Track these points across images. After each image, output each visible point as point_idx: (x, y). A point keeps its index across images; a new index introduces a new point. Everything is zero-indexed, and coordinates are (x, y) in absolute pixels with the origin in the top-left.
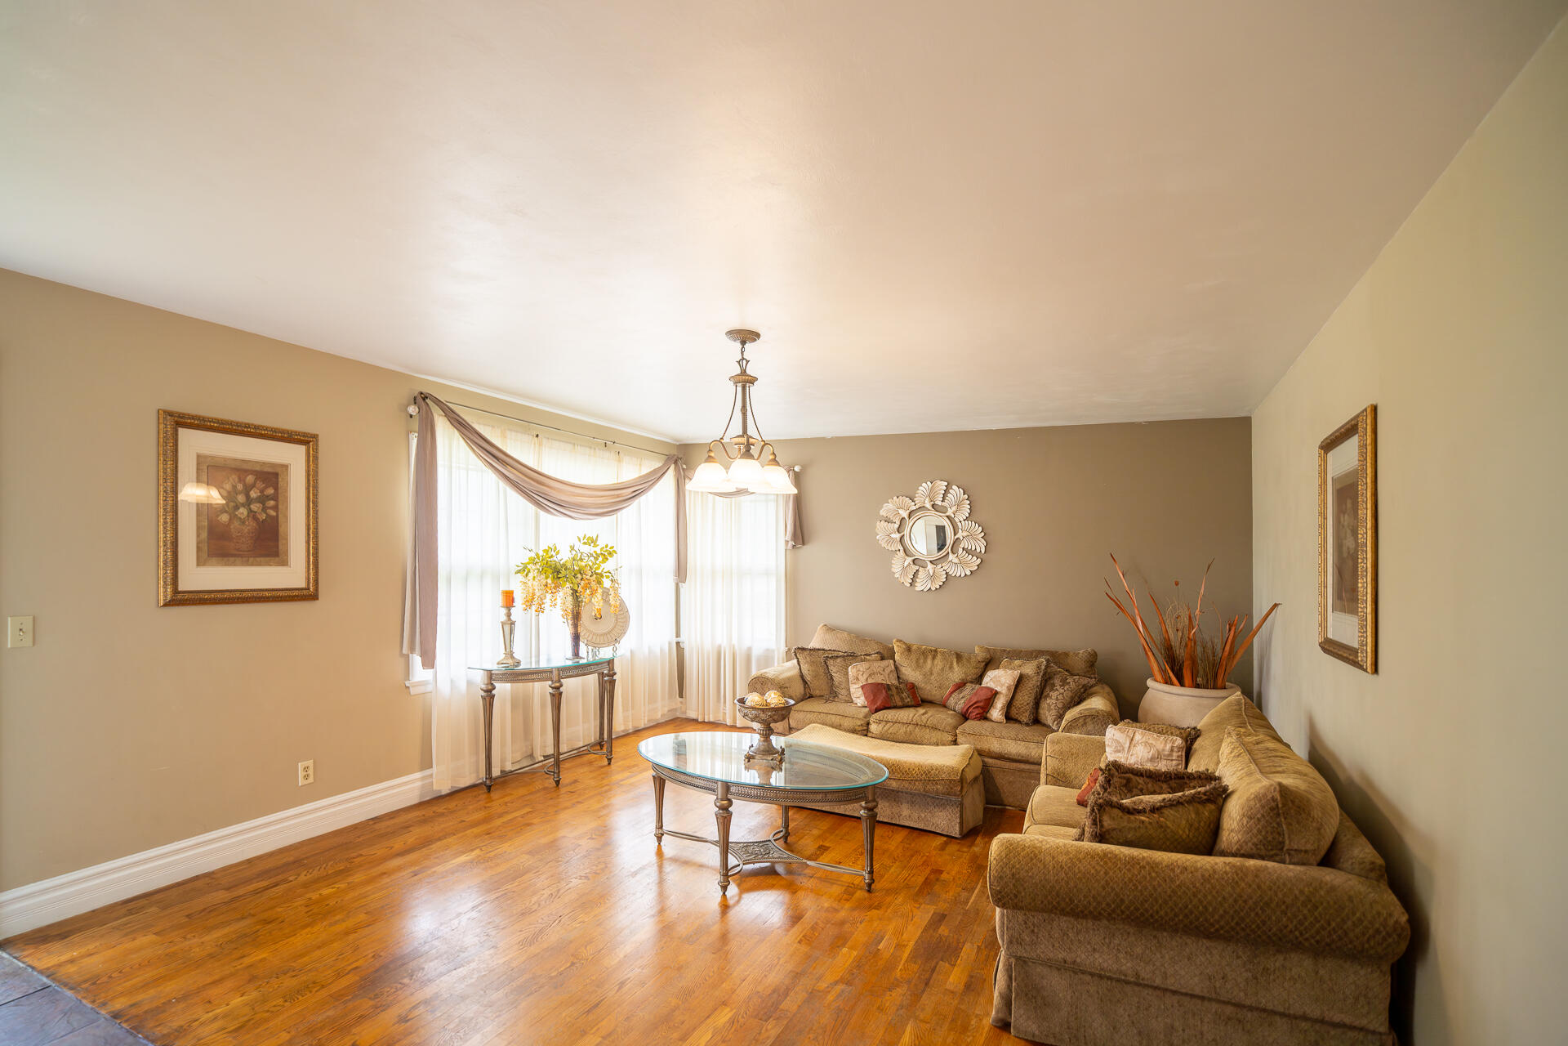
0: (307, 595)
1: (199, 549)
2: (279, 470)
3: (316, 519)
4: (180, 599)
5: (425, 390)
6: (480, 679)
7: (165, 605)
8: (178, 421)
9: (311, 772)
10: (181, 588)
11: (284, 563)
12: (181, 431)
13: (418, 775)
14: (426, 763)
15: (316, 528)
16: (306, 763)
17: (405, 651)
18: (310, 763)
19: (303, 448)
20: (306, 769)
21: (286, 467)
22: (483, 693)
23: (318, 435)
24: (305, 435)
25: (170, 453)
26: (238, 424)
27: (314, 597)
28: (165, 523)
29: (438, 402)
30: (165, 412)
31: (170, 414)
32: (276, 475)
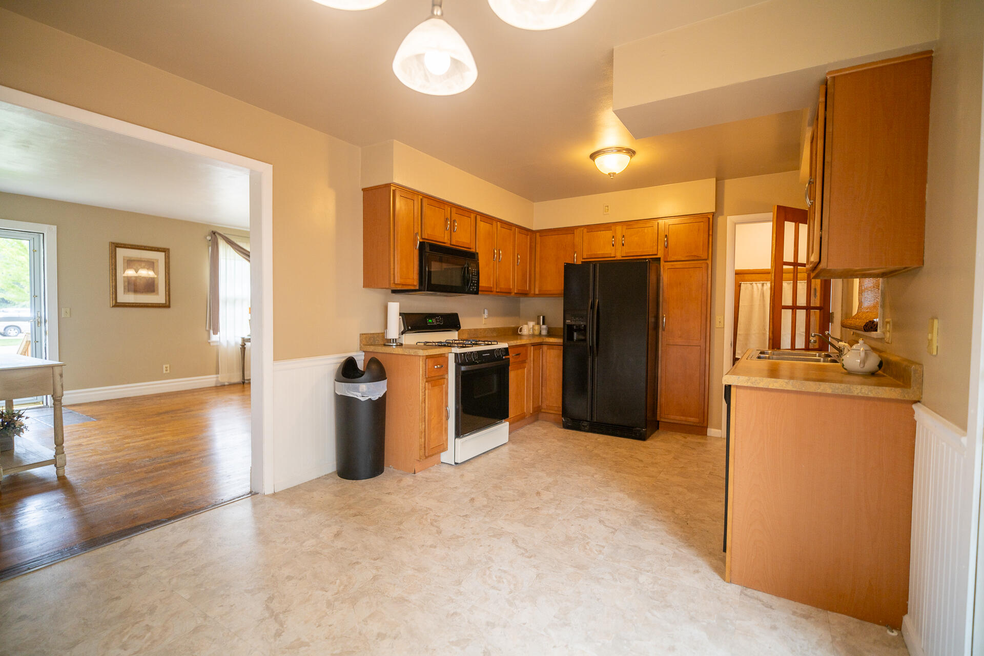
0: (167, 306)
1: (124, 289)
2: (155, 261)
3: (169, 280)
4: (117, 305)
5: (214, 230)
6: (240, 342)
7: (113, 307)
8: (116, 246)
9: (168, 369)
10: (118, 301)
11: (157, 294)
12: (117, 249)
13: (215, 376)
14: (217, 373)
15: (169, 282)
16: (166, 366)
17: (207, 329)
18: (168, 366)
19: (163, 254)
20: (166, 368)
21: (157, 261)
22: (241, 347)
23: (169, 249)
24: (164, 249)
25: (113, 256)
26: (138, 246)
27: (169, 307)
28: (112, 280)
29: (220, 235)
30: (112, 243)
31: (114, 243)
32: (153, 263)
